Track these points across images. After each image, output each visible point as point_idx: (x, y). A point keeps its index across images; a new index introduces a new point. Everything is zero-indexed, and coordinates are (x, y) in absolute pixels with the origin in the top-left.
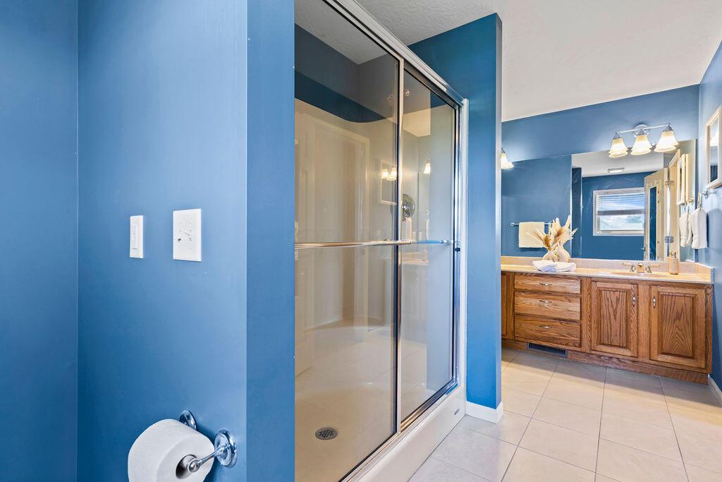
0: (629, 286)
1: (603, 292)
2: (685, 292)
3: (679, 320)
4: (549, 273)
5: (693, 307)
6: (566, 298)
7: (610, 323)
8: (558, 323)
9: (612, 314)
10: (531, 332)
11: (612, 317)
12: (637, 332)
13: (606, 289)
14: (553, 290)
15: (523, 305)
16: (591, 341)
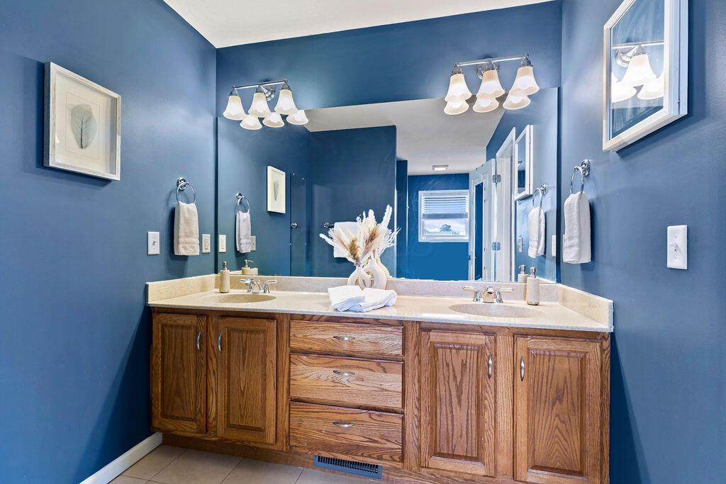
0: (481, 339)
1: (440, 351)
2: (569, 347)
3: (561, 401)
4: (349, 314)
5: (582, 377)
6: (379, 364)
7: (452, 412)
8: (364, 416)
9: (454, 393)
10: (317, 436)
11: (455, 400)
12: (495, 428)
13: (445, 346)
14: (358, 348)
15: (306, 380)
16: (419, 448)
